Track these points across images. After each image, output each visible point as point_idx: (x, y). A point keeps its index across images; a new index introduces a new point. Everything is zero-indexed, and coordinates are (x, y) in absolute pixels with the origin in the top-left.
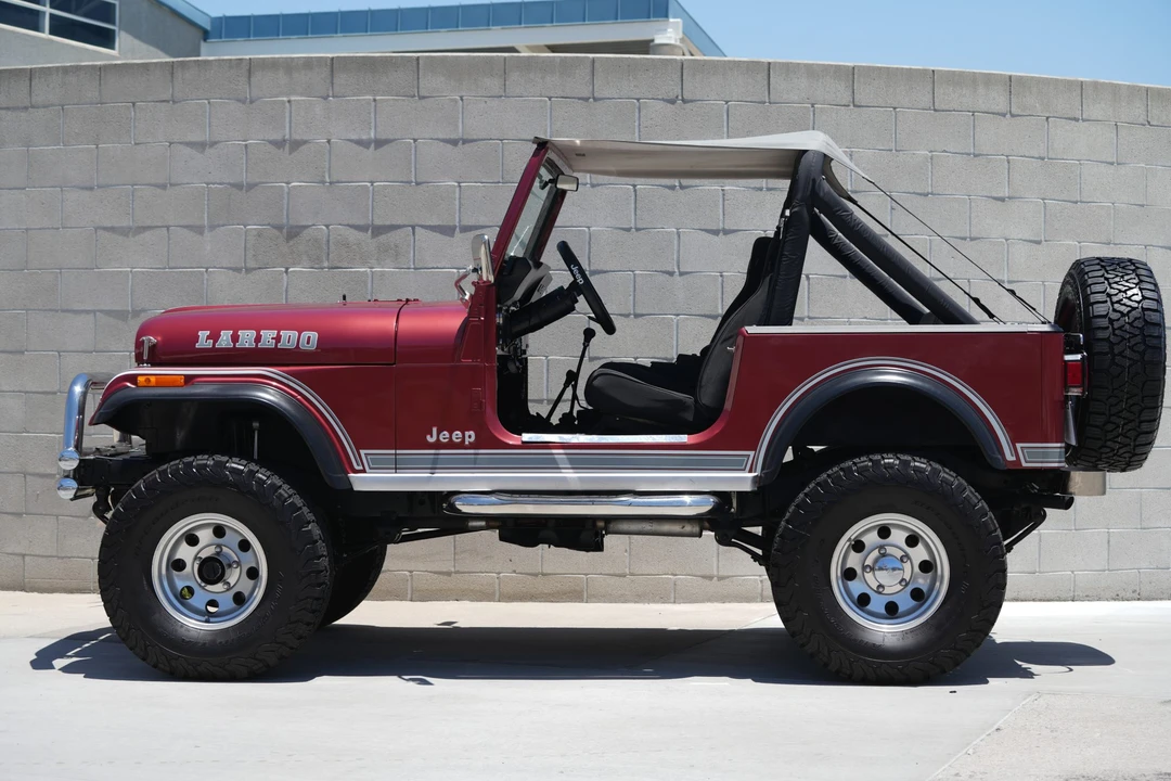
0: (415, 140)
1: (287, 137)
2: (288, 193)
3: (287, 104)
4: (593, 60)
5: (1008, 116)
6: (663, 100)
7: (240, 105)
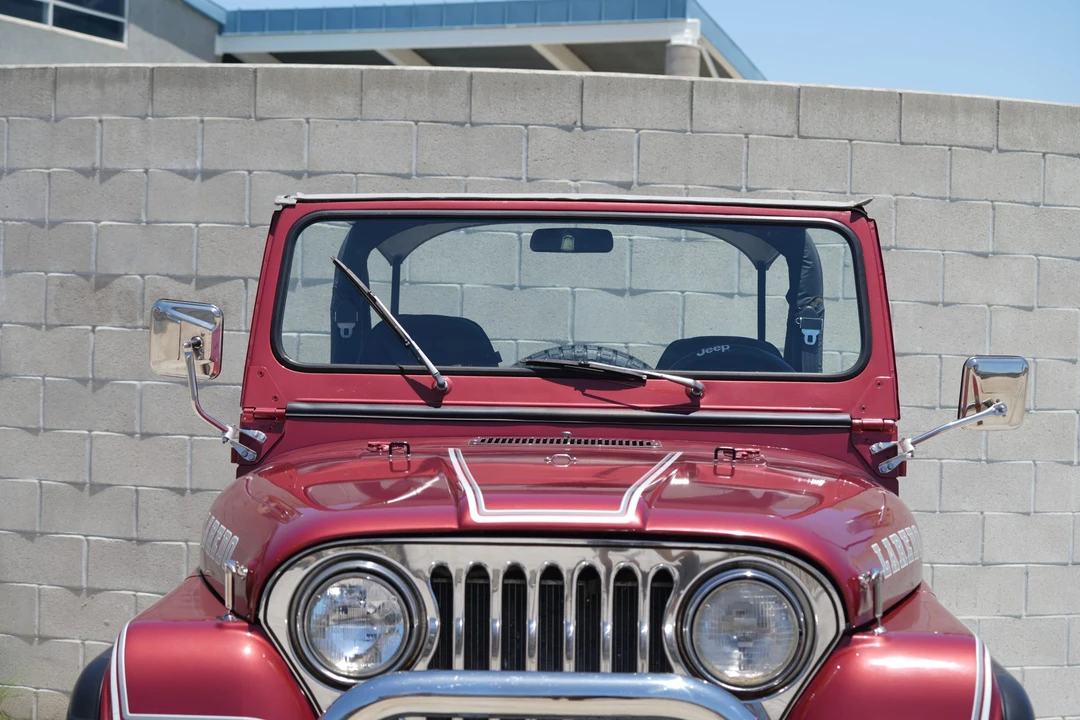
0: (250, 172)
1: (97, 165)
2: (97, 235)
3: (98, 125)
4: (471, 76)
5: (995, 151)
6: (557, 126)
7: (43, 123)
